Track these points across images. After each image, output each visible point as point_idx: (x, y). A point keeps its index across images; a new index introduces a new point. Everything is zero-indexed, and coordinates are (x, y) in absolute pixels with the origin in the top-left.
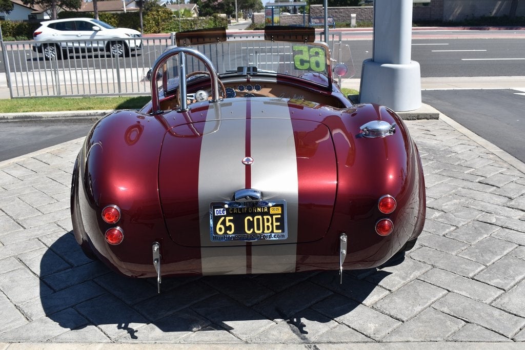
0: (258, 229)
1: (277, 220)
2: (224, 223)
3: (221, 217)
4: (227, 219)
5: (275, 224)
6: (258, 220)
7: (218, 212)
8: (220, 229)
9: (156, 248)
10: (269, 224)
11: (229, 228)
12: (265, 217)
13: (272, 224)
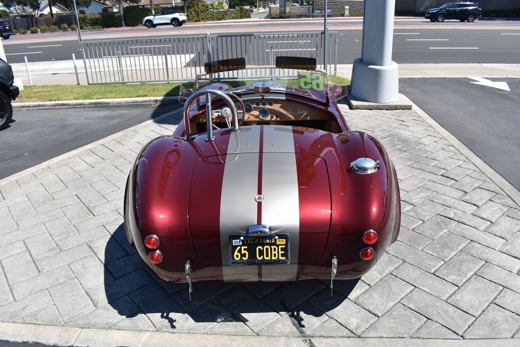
0: (267, 256)
1: (282, 249)
2: (240, 251)
3: (237, 246)
4: (243, 248)
5: (280, 252)
6: (267, 249)
7: (235, 242)
8: (237, 256)
9: (188, 266)
10: (276, 252)
11: (244, 255)
12: (273, 247)
13: (278, 252)
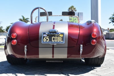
0: (56, 40)
1: (62, 38)
2: (46, 38)
4: (47, 37)
5: (61, 39)
6: (56, 38)
7: (44, 35)
8: (45, 40)
9: (25, 46)
10: (59, 39)
11: (47, 40)
12: (58, 37)
13: (60, 39)
